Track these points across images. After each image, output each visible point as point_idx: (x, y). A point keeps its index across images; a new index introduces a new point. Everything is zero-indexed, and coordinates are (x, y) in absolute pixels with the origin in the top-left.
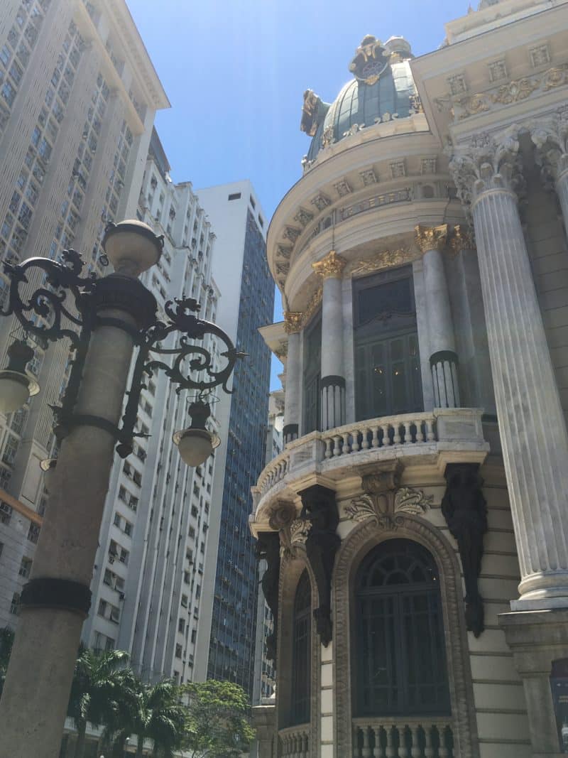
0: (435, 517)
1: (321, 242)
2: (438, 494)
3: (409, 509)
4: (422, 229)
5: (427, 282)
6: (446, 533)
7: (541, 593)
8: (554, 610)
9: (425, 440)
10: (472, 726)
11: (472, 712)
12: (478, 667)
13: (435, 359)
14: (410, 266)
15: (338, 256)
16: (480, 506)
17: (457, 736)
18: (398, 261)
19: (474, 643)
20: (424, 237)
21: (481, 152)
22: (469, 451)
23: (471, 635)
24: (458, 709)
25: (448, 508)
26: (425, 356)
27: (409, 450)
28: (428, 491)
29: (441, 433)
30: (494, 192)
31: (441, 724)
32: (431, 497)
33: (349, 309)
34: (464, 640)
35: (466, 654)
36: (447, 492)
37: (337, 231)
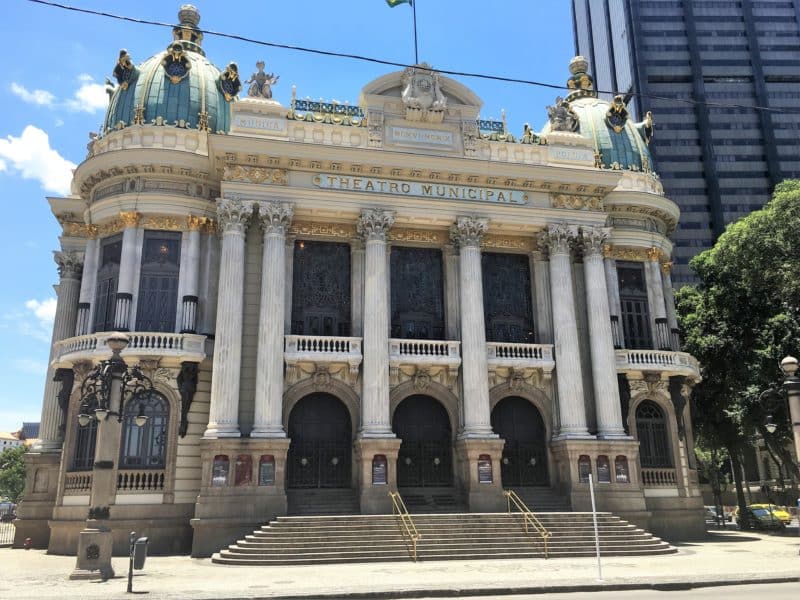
0: (173, 384)
1: (128, 199)
2: (177, 372)
3: (161, 378)
4: (193, 216)
5: (189, 250)
6: (177, 391)
7: (216, 430)
8: (219, 438)
9: (176, 347)
10: (173, 473)
11: (174, 468)
12: (181, 450)
13: (186, 299)
14: (181, 233)
15: (138, 214)
16: (195, 381)
17: (166, 478)
18: (174, 228)
19: (180, 440)
20: (192, 221)
21: (234, 208)
22: (196, 356)
23: (180, 437)
24: (169, 467)
25: (180, 379)
26: (181, 294)
27: (167, 352)
28: (172, 370)
29: (185, 346)
30: (236, 232)
31: (160, 472)
32: (173, 374)
33: (139, 249)
34: (176, 439)
35: (176, 445)
36: (181, 372)
37: (140, 197)
